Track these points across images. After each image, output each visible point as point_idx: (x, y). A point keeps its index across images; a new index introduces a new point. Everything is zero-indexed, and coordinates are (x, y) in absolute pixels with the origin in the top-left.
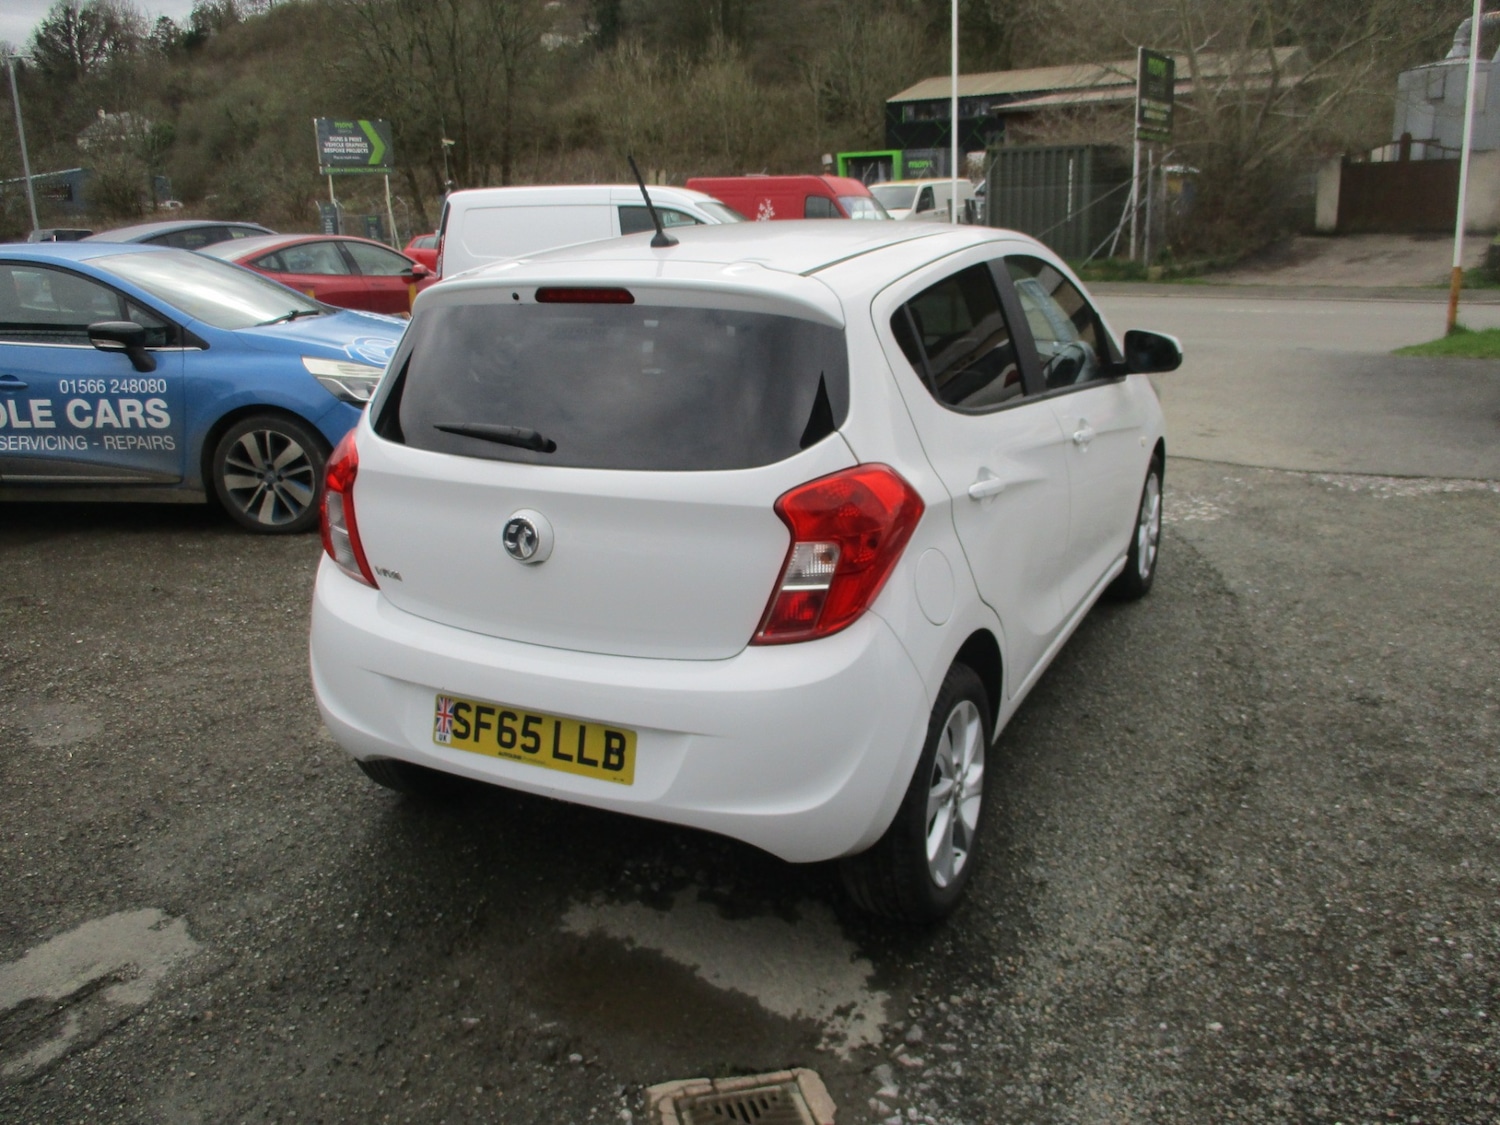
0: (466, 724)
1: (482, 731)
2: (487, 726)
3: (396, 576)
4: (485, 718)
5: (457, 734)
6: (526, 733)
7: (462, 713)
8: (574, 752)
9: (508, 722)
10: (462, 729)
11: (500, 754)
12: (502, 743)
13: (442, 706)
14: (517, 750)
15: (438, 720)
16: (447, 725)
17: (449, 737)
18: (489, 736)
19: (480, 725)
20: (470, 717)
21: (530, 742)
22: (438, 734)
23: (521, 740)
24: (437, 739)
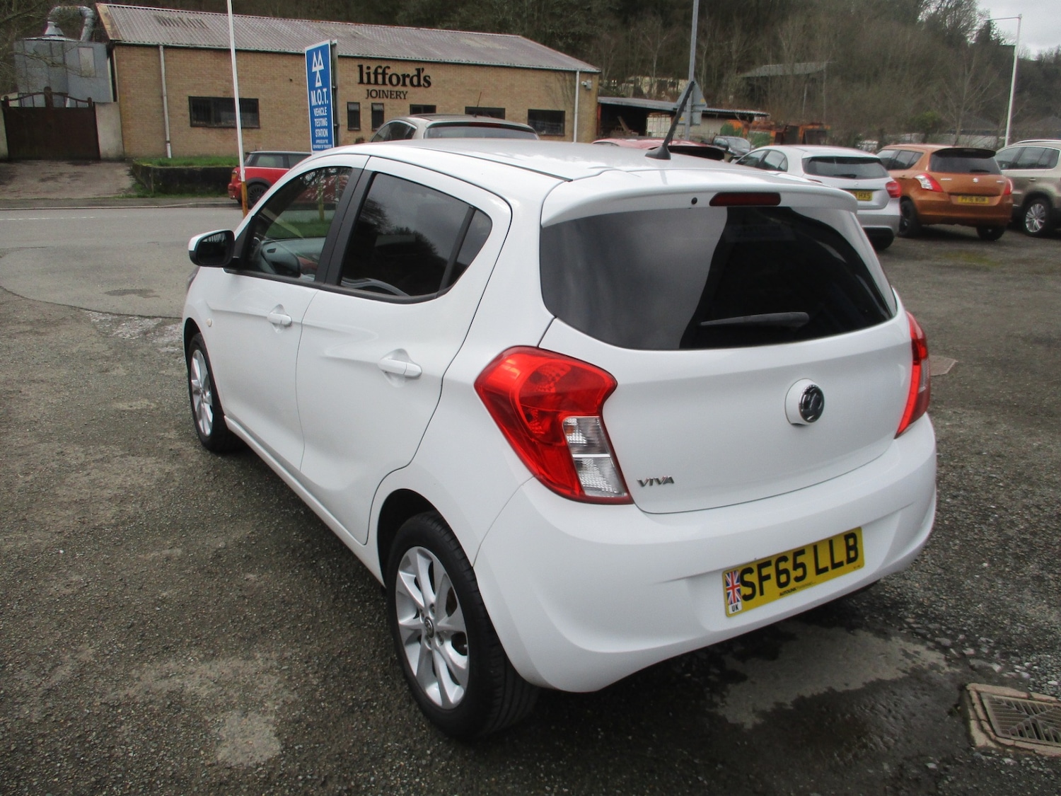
0: (751, 585)
1: (765, 584)
2: (768, 577)
3: (670, 480)
4: (765, 572)
5: (746, 598)
6: (796, 566)
7: (747, 578)
8: (828, 564)
9: (782, 566)
10: (748, 591)
11: (781, 594)
12: (781, 585)
13: (730, 580)
14: (793, 584)
15: (728, 594)
16: (736, 595)
17: (740, 605)
18: (770, 585)
19: (763, 579)
20: (753, 578)
21: (799, 572)
22: (730, 607)
23: (793, 574)
24: (731, 612)
